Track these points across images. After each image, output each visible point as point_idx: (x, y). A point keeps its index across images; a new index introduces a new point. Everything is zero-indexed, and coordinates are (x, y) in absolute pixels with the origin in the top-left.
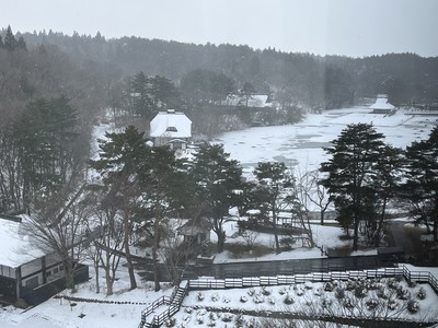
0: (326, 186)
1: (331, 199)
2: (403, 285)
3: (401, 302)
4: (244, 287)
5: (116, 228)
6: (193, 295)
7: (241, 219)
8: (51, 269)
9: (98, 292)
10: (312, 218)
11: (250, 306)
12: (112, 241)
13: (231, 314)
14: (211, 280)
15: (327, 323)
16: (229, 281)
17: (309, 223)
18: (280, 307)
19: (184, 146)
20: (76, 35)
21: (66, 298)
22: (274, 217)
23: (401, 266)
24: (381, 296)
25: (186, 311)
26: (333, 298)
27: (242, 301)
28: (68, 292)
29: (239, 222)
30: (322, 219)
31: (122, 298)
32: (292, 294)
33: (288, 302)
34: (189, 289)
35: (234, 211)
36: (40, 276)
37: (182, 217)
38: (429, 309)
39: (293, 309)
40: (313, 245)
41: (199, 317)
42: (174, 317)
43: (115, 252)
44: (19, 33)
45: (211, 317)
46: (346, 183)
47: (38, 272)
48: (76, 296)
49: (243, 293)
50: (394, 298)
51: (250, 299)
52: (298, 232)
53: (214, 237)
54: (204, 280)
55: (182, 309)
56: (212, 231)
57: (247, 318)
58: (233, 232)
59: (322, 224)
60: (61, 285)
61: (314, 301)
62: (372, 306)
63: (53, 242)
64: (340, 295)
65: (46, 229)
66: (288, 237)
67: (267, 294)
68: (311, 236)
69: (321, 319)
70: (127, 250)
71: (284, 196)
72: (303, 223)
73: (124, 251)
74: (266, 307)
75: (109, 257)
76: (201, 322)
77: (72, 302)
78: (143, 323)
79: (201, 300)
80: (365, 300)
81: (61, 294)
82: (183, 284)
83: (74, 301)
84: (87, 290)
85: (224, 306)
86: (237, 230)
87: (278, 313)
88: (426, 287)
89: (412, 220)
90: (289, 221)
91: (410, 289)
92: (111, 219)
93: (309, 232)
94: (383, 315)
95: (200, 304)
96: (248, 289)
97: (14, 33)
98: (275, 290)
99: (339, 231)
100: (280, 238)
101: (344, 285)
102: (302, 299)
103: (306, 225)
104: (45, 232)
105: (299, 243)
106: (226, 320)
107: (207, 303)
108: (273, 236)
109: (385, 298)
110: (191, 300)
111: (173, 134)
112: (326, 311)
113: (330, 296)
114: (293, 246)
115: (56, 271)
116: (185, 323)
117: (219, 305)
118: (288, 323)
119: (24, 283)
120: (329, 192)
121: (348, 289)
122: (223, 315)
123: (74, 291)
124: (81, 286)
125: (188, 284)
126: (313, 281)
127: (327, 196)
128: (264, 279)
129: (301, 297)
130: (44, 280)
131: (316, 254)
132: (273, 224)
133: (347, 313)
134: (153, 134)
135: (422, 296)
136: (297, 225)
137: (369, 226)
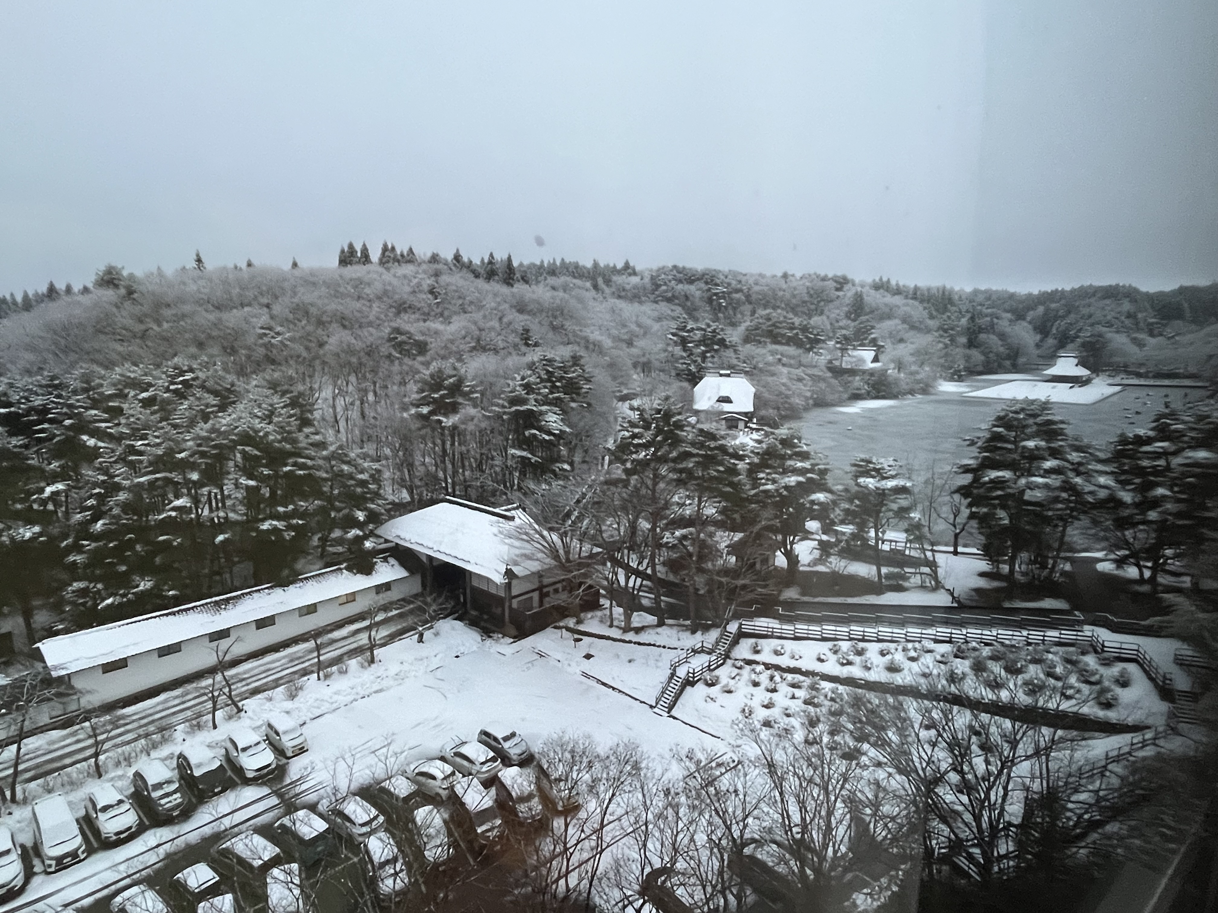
0: (965, 495)
1: (972, 516)
2: (1090, 661)
3: (1086, 689)
4: (824, 639)
5: (639, 539)
6: (746, 645)
7: (825, 538)
8: (551, 589)
9: (611, 626)
10: (938, 544)
11: (831, 667)
12: (634, 556)
13: (802, 678)
14: (773, 624)
15: (956, 708)
16: (802, 628)
17: (932, 550)
18: (878, 675)
19: (741, 425)
20: (596, 265)
21: (568, 629)
22: (877, 539)
23: (1088, 630)
24: (1049, 675)
25: (734, 666)
26: (967, 670)
27: (820, 660)
28: (571, 622)
29: (821, 542)
30: (956, 546)
31: (643, 637)
32: (899, 657)
33: (893, 669)
34: (741, 635)
35: (812, 525)
36: (536, 595)
37: (734, 529)
38: (1135, 705)
39: (899, 679)
40: (938, 586)
41: (753, 676)
42: (717, 672)
43: (638, 573)
44: (521, 265)
45: (772, 678)
46: (999, 493)
47: (533, 591)
48: (581, 628)
49: (824, 648)
50: (1073, 680)
51: (833, 658)
52: (915, 563)
53: (781, 560)
54: (763, 623)
55: (729, 662)
56: (778, 553)
57: (826, 686)
58: (811, 557)
59: (956, 553)
60: (562, 612)
61: (935, 672)
62: (1034, 689)
63: (553, 552)
64: (979, 667)
65: (545, 533)
66: (896, 570)
67: (860, 653)
68: (936, 573)
69: (946, 700)
70: (654, 570)
71: (895, 507)
72: (923, 550)
73: (649, 571)
74: (856, 672)
75: (627, 579)
76: (756, 684)
77: (576, 636)
78: (673, 675)
79: (757, 652)
80: (1020, 679)
81: (561, 624)
82: (733, 627)
83: (579, 635)
84: (595, 622)
85: (793, 664)
86: (817, 554)
87: (875, 683)
88: (1132, 668)
89: (1112, 556)
90: (900, 546)
91: (1102, 670)
92: (633, 528)
93: (933, 565)
94: (1052, 705)
95: (757, 657)
96: (830, 644)
97: (515, 264)
98: (873, 649)
99: (984, 566)
100: (884, 570)
101: (986, 651)
102: (915, 667)
103: (929, 554)
104: (543, 537)
105: (916, 580)
106: (793, 686)
107: (766, 657)
108: (874, 568)
109: (1058, 678)
110: (743, 650)
111: (726, 407)
112: (953, 689)
113: (962, 666)
114: (906, 584)
115: (556, 591)
116: (732, 682)
117: (784, 661)
118: (891, 700)
119: (515, 603)
120: (970, 505)
121: (994, 658)
122: (789, 677)
123: (579, 622)
124: (589, 615)
125: (740, 627)
126: (936, 641)
127: (965, 512)
128: (857, 629)
129: (914, 665)
130: (541, 603)
131: (941, 599)
132: (876, 548)
133: (988, 695)
134: (696, 407)
135: (1124, 682)
136: (913, 553)
137: (1035, 562)
